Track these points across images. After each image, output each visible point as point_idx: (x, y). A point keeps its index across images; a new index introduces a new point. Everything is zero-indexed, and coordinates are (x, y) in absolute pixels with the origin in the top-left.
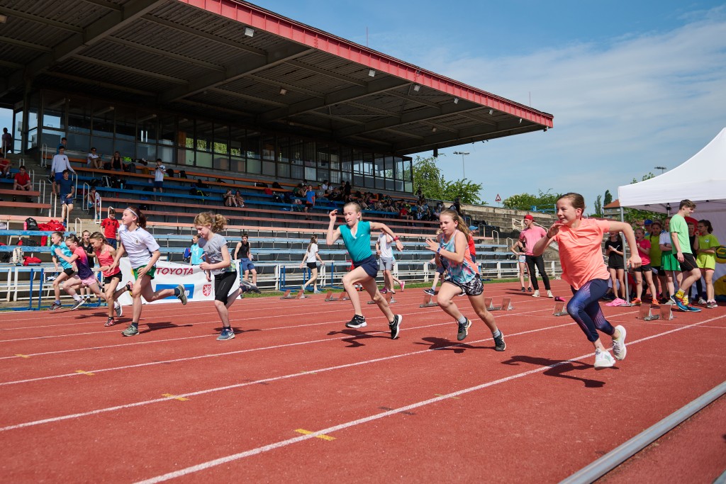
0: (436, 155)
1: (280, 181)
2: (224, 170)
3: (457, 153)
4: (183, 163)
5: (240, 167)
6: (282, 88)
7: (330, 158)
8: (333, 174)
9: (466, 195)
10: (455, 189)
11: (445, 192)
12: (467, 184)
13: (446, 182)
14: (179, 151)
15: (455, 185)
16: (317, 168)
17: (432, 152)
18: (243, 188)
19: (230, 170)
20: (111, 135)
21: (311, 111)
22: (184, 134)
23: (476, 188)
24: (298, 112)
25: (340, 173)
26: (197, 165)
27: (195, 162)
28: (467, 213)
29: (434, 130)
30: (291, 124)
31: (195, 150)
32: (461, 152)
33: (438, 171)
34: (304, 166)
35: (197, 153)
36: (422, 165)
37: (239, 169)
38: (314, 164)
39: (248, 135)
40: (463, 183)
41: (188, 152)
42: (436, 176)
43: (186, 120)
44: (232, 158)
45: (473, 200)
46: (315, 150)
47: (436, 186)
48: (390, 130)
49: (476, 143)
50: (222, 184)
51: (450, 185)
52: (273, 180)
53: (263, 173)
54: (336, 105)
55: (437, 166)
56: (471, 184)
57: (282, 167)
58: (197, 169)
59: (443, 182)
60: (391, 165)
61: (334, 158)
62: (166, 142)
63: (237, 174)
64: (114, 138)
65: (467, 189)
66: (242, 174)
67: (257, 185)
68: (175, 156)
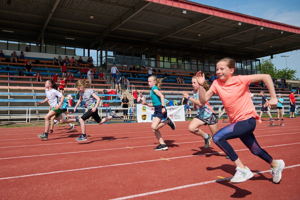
0: (272, 58)
2: (176, 69)
3: (282, 56)
4: (159, 67)
5: (182, 67)
6: (199, 34)
9: (288, 75)
10: (282, 72)
11: (277, 74)
12: (288, 70)
13: (277, 70)
14: (157, 62)
15: (282, 71)
17: (270, 57)
18: (184, 76)
19: (178, 69)
20: (131, 57)
21: (212, 42)
22: (159, 55)
23: (293, 72)
24: (206, 43)
26: (165, 67)
27: (164, 66)
28: (289, 84)
29: (271, 46)
30: (203, 48)
31: (163, 61)
32: (285, 56)
33: (273, 65)
34: (209, 66)
35: (165, 62)
36: (265, 63)
37: (182, 68)
38: (214, 65)
39: (185, 54)
40: (286, 70)
41: (161, 62)
42: (272, 67)
43: (159, 50)
44: (179, 64)
45: (292, 78)
46: (214, 59)
47: (272, 72)
48: (249, 48)
49: (293, 51)
50: (175, 74)
51: (279, 71)
52: (196, 72)
53: (192, 69)
54: (223, 39)
55: (272, 63)
56: (290, 70)
57: (200, 66)
58: (165, 69)
59: (276, 70)
60: (250, 63)
62: (153, 59)
63: (181, 70)
64: (133, 58)
65: (288, 73)
66: (183, 70)
67: (190, 75)
68: (156, 64)
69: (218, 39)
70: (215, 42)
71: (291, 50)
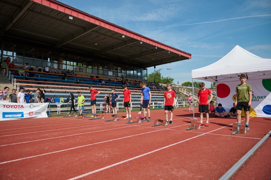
0: (155, 68)
1: (99, 76)
2: (78, 72)
3: (168, 69)
4: (62, 69)
5: (84, 71)
6: (96, 43)
7: (118, 68)
8: (119, 74)
9: (169, 82)
10: (166, 80)
11: (163, 81)
13: (163, 78)
14: (60, 65)
15: (166, 78)
16: (113, 71)
18: (84, 78)
19: (80, 72)
20: (32, 58)
22: (62, 59)
23: (172, 80)
24: (104, 52)
25: (121, 73)
27: (66, 69)
29: (153, 59)
30: (102, 56)
31: (66, 64)
33: (161, 74)
34: (108, 71)
38: (112, 70)
39: (87, 61)
40: (168, 78)
41: (63, 65)
42: (160, 76)
43: (63, 54)
44: (81, 67)
46: (112, 66)
47: (160, 79)
52: (97, 75)
53: (93, 73)
56: (170, 78)
57: (100, 71)
60: (140, 71)
61: (119, 68)
62: (55, 62)
63: (83, 73)
64: (33, 59)
65: (169, 80)
66: (85, 73)
67: (90, 77)
68: (59, 66)
69: (112, 49)
70: (110, 52)
71: (166, 63)
